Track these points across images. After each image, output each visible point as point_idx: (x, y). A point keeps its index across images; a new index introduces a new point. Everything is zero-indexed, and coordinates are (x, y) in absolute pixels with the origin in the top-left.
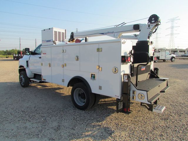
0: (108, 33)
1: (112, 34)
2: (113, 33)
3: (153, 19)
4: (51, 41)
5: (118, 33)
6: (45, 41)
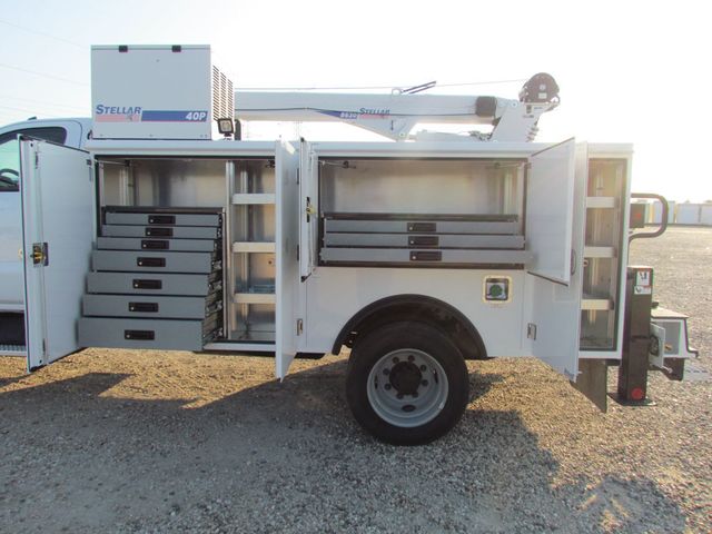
0: (363, 113)
1: (379, 121)
2: (383, 115)
3: (543, 87)
4: (189, 117)
5: (410, 118)
6: (130, 113)
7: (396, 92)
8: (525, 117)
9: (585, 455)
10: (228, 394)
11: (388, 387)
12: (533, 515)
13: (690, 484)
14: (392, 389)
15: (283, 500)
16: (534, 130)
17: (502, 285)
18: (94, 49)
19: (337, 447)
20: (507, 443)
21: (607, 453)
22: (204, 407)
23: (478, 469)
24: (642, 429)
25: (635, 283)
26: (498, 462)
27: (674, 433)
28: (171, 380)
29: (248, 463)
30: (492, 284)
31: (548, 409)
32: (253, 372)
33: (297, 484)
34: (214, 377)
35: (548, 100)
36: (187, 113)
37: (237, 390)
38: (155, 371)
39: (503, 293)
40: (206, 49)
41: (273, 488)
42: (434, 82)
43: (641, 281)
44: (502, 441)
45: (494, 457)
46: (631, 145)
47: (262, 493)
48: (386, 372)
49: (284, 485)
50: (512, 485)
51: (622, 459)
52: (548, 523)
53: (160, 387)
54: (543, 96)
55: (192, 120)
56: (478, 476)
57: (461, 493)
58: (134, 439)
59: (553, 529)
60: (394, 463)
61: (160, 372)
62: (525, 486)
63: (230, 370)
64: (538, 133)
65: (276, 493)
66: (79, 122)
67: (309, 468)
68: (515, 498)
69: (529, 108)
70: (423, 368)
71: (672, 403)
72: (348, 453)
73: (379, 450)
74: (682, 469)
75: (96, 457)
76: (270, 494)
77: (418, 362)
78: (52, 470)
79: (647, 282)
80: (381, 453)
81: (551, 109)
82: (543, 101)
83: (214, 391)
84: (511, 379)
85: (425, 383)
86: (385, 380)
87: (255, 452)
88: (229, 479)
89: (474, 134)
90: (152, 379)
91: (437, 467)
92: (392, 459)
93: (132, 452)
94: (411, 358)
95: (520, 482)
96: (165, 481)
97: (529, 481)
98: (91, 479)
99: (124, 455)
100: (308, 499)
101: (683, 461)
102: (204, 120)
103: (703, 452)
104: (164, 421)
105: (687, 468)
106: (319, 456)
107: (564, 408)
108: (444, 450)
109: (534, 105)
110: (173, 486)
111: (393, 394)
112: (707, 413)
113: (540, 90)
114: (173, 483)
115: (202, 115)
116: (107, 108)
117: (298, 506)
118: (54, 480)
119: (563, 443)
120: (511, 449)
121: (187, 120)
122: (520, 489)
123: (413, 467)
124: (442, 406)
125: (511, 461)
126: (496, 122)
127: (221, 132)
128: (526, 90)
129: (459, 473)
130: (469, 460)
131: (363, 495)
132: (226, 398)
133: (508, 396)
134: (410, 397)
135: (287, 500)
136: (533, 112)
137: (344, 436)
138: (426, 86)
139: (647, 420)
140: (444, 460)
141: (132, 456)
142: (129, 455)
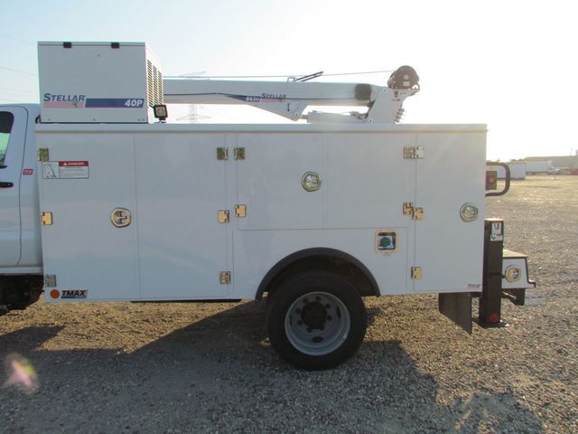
0: (264, 97)
3: (406, 77)
4: (128, 103)
5: (302, 101)
6: (75, 101)
7: (291, 80)
8: (393, 100)
9: (457, 369)
10: (162, 335)
11: (300, 323)
12: (426, 421)
13: (537, 386)
14: (304, 325)
15: (224, 425)
16: (401, 111)
17: (390, 238)
18: (41, 45)
19: (261, 376)
20: (397, 363)
21: (472, 365)
22: (143, 348)
23: (378, 386)
24: (495, 345)
25: (490, 233)
26: (392, 379)
27: (519, 346)
28: (110, 325)
29: (190, 395)
30: (382, 237)
31: (423, 332)
32: (180, 315)
33: (233, 410)
34: (147, 321)
35: (410, 87)
36: (126, 100)
37: (169, 332)
38: (94, 319)
39: (391, 244)
40: (142, 45)
41: (214, 416)
42: (321, 73)
43: (495, 231)
44: (392, 361)
45: (389, 375)
46: (486, 125)
47: (205, 420)
48: (298, 311)
49: (223, 412)
50: (406, 397)
51: (485, 370)
52: (439, 427)
53: (102, 333)
54: (406, 84)
55: (131, 106)
56: (379, 392)
57: (368, 408)
58: (86, 381)
59: (444, 431)
60: (310, 386)
61: (98, 319)
62: (417, 397)
63: (160, 314)
64: (404, 113)
65: (217, 419)
66: (25, 108)
67: (241, 396)
68: (411, 408)
69: (396, 93)
70: (328, 306)
71: (513, 322)
72: (272, 380)
73: (296, 376)
74: (529, 374)
75: (54, 400)
76: (212, 421)
77: (324, 302)
78: (16, 415)
79: (499, 231)
80: (299, 378)
81: (412, 94)
82: (407, 88)
83: (150, 333)
84: (390, 309)
85: (330, 318)
86: (298, 317)
87: (193, 385)
88: (176, 410)
89: (354, 114)
90: (92, 326)
91: (345, 387)
92: (307, 383)
93: (86, 393)
94: (318, 298)
95: (411, 395)
96: (119, 417)
97: (418, 393)
98: (52, 421)
99: (80, 396)
100: (245, 422)
101: (529, 368)
102: (141, 106)
103: (542, 360)
104: (110, 363)
105: (533, 373)
106: (248, 384)
107: (434, 330)
108: (348, 372)
109: (400, 91)
110: (127, 422)
111: (304, 328)
112: (539, 328)
113: (404, 80)
114: (126, 418)
115: (139, 102)
116: (54, 96)
117: (238, 429)
118: (18, 424)
119: (439, 360)
120: (401, 367)
121: (126, 106)
122: (413, 400)
123: (327, 388)
124: (345, 337)
125: (402, 377)
126: (370, 105)
127: (156, 116)
128: (394, 80)
129: (363, 390)
130: (370, 378)
131: (290, 416)
132: (161, 339)
133: (390, 323)
134: (319, 330)
135: (228, 425)
136: (399, 96)
137: (265, 366)
138: (315, 76)
139: (497, 337)
140: (349, 380)
141: (86, 396)
142: (84, 396)
